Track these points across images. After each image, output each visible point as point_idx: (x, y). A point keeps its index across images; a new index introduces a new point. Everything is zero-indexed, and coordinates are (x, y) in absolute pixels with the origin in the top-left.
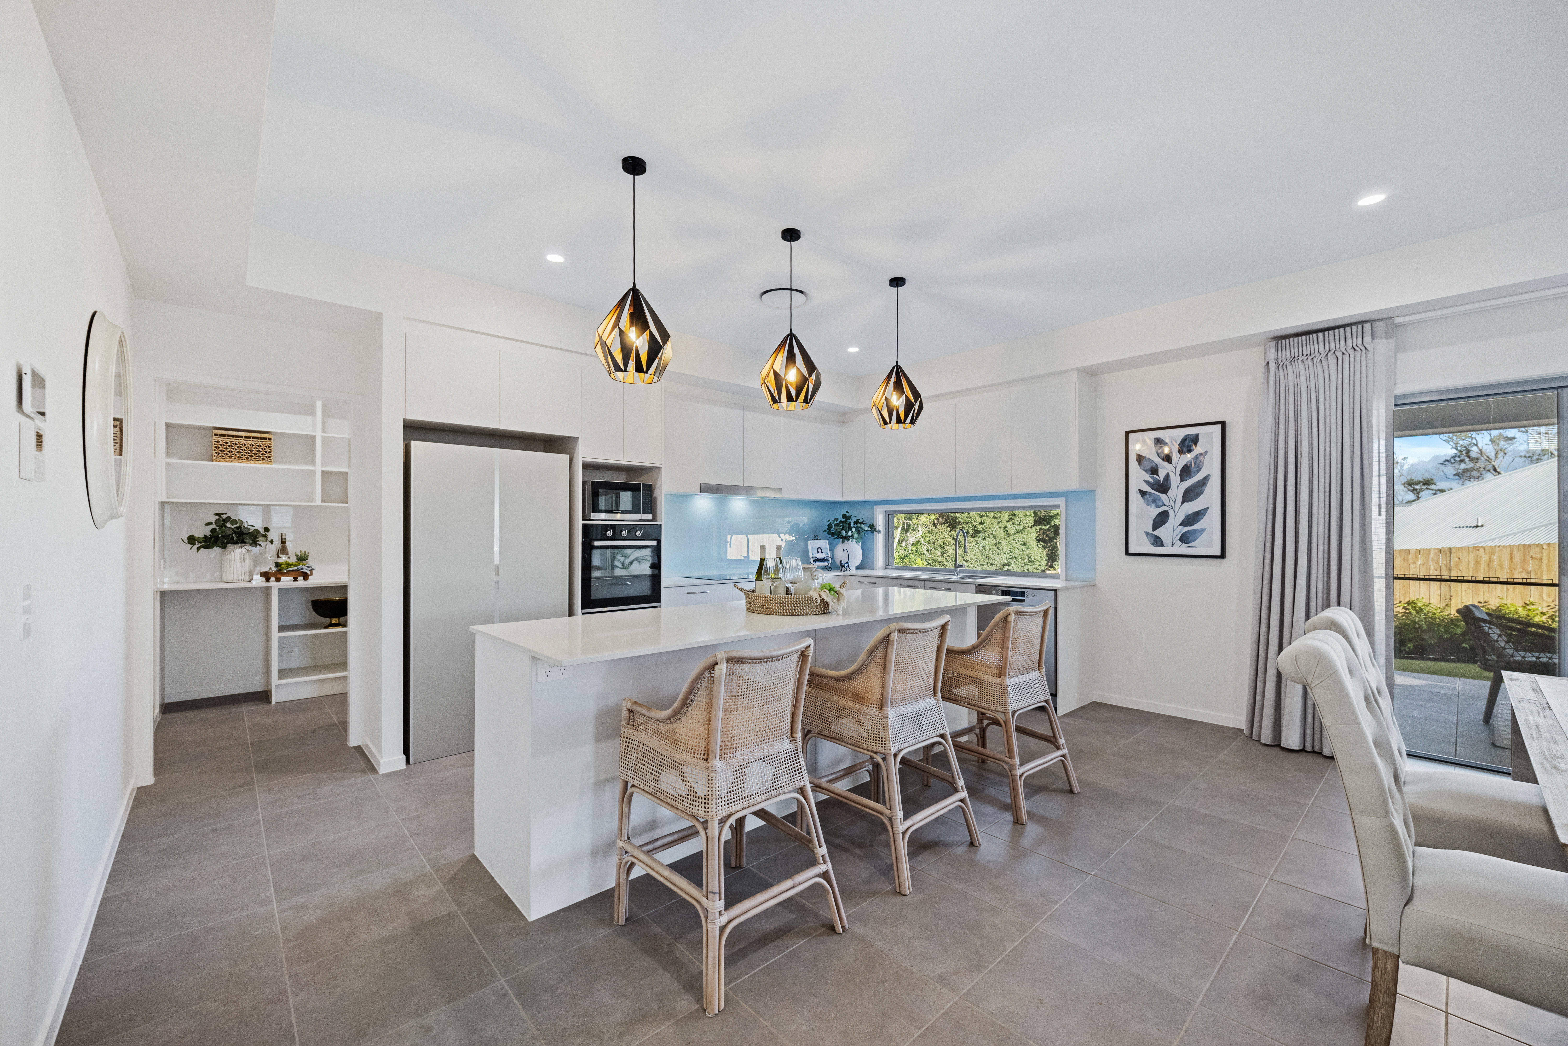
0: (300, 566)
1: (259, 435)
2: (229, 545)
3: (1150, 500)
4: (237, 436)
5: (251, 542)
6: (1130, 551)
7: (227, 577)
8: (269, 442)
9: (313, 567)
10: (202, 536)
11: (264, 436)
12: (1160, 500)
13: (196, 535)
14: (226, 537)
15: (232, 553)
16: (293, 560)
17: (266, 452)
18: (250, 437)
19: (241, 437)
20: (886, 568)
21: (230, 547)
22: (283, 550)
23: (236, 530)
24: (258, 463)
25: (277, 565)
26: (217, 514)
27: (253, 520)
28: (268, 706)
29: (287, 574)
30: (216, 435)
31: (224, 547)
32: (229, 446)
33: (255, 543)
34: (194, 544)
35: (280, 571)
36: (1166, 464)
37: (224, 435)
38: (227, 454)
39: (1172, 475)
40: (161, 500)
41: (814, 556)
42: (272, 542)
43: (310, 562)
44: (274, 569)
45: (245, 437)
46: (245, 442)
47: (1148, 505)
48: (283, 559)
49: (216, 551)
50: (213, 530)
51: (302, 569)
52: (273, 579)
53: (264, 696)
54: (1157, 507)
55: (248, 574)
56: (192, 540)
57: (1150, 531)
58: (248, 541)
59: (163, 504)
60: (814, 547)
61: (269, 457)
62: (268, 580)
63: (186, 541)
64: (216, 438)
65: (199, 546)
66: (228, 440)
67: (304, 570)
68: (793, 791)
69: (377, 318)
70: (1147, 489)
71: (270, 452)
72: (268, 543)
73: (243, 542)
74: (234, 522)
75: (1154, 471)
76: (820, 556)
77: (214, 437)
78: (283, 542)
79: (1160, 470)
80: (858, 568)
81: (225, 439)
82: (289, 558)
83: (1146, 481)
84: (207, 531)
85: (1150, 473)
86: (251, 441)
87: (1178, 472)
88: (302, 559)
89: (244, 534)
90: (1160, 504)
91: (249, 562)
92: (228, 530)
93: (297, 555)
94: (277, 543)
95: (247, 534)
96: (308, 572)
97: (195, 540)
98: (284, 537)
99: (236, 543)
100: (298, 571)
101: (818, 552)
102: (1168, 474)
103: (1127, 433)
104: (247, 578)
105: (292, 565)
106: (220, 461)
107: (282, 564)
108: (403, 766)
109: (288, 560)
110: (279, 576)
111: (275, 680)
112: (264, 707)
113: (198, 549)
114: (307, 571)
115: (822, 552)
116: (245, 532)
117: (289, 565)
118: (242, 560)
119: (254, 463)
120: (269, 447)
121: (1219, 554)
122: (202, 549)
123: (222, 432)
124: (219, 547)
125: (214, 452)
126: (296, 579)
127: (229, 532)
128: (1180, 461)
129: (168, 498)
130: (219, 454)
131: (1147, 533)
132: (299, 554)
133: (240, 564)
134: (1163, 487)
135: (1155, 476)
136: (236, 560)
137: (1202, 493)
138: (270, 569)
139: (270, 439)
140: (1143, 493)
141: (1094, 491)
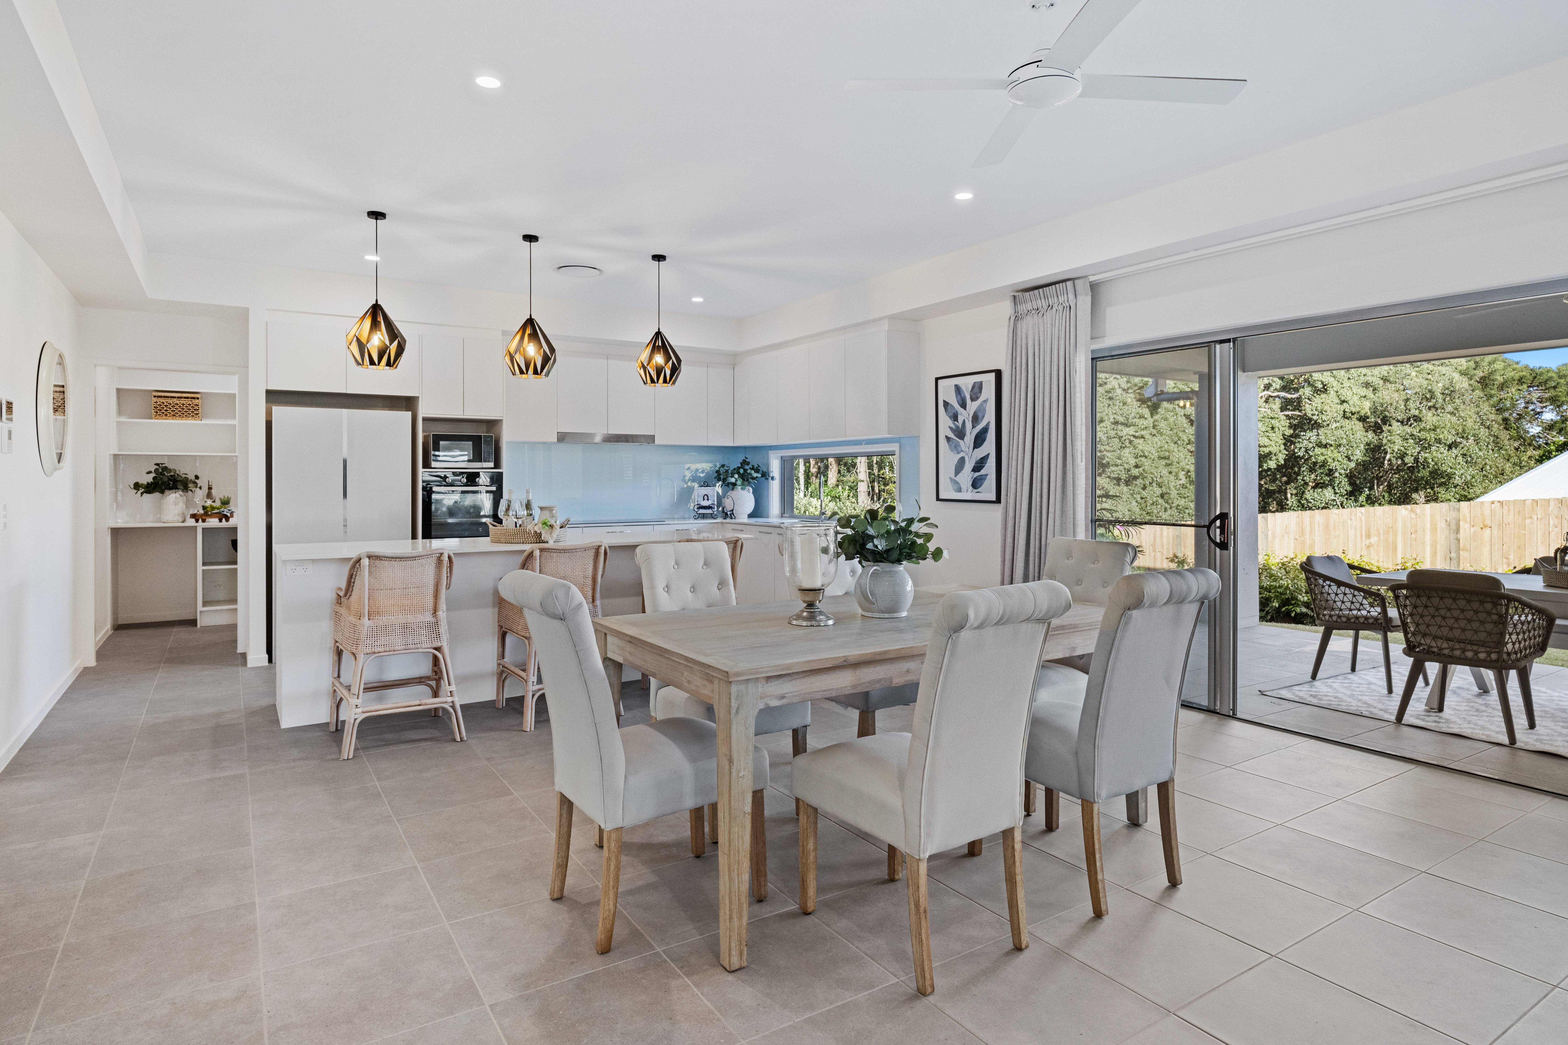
0: (222, 509)
1: (189, 395)
2: (166, 491)
3: (953, 445)
4: (171, 397)
5: (182, 487)
6: (941, 497)
7: (165, 518)
8: (197, 401)
9: (233, 510)
10: (146, 483)
11: (193, 396)
12: (959, 446)
13: (140, 482)
14: (164, 483)
15: (168, 497)
16: (218, 504)
17: (195, 410)
18: (181, 398)
19: (175, 397)
20: (782, 517)
21: (167, 492)
22: (209, 495)
23: (170, 478)
24: (189, 420)
25: (204, 508)
26: (157, 464)
27: (186, 470)
28: (194, 628)
29: (211, 516)
30: (155, 397)
31: (162, 492)
32: (165, 406)
33: (186, 488)
34: (139, 490)
35: (207, 513)
36: (962, 410)
37: (161, 397)
38: (163, 413)
39: (966, 421)
40: (112, 453)
41: (699, 503)
42: (200, 488)
43: (232, 507)
44: (202, 512)
45: (178, 398)
46: (178, 402)
47: (952, 451)
48: (209, 503)
49: (157, 495)
50: (154, 478)
51: (223, 512)
52: (200, 520)
53: (193, 622)
54: (958, 453)
55: (181, 516)
56: (137, 486)
57: (953, 476)
58: (179, 487)
59: (116, 457)
60: (700, 494)
61: (197, 414)
62: (197, 521)
63: (132, 487)
64: (155, 400)
65: (142, 491)
66: (164, 401)
67: (225, 513)
68: (431, 648)
69: (246, 311)
70: (951, 435)
71: (198, 410)
72: (198, 489)
73: (177, 488)
74: (170, 471)
75: (955, 417)
76: (705, 503)
77: (153, 399)
78: (210, 488)
79: (959, 417)
80: (750, 516)
81: (162, 400)
82: (214, 502)
83: (951, 428)
84: (149, 479)
85: (953, 419)
86: (183, 401)
87: (971, 419)
88: (225, 502)
89: (178, 481)
90: (960, 450)
91: (181, 506)
92: (164, 477)
93: (221, 499)
94: (205, 489)
95: (180, 481)
96: (229, 515)
97: (140, 487)
98: (210, 484)
99: (171, 489)
100: (220, 513)
101: (704, 499)
102: (964, 420)
103: (937, 379)
104: (181, 519)
105: (216, 508)
106: (158, 419)
107: (207, 508)
108: (267, 664)
109: (213, 504)
110: (204, 517)
111: (200, 607)
112: (191, 629)
113: (142, 494)
114: (227, 514)
115: (708, 499)
116: (178, 479)
117: (213, 508)
118: (176, 504)
119: (185, 420)
120: (198, 405)
121: (994, 499)
122: (145, 494)
123: (161, 394)
124: (159, 492)
125: (153, 411)
126: (221, 521)
127: (165, 479)
128: (972, 407)
129: (119, 451)
130: (157, 412)
131: (951, 479)
132: (222, 498)
133: (174, 507)
134: (960, 433)
135: (956, 422)
136: (171, 503)
137: (985, 440)
138: (198, 511)
139: (198, 398)
140: (948, 439)
141: (919, 437)
